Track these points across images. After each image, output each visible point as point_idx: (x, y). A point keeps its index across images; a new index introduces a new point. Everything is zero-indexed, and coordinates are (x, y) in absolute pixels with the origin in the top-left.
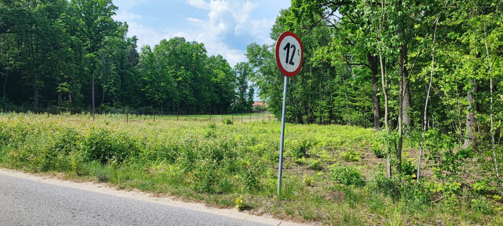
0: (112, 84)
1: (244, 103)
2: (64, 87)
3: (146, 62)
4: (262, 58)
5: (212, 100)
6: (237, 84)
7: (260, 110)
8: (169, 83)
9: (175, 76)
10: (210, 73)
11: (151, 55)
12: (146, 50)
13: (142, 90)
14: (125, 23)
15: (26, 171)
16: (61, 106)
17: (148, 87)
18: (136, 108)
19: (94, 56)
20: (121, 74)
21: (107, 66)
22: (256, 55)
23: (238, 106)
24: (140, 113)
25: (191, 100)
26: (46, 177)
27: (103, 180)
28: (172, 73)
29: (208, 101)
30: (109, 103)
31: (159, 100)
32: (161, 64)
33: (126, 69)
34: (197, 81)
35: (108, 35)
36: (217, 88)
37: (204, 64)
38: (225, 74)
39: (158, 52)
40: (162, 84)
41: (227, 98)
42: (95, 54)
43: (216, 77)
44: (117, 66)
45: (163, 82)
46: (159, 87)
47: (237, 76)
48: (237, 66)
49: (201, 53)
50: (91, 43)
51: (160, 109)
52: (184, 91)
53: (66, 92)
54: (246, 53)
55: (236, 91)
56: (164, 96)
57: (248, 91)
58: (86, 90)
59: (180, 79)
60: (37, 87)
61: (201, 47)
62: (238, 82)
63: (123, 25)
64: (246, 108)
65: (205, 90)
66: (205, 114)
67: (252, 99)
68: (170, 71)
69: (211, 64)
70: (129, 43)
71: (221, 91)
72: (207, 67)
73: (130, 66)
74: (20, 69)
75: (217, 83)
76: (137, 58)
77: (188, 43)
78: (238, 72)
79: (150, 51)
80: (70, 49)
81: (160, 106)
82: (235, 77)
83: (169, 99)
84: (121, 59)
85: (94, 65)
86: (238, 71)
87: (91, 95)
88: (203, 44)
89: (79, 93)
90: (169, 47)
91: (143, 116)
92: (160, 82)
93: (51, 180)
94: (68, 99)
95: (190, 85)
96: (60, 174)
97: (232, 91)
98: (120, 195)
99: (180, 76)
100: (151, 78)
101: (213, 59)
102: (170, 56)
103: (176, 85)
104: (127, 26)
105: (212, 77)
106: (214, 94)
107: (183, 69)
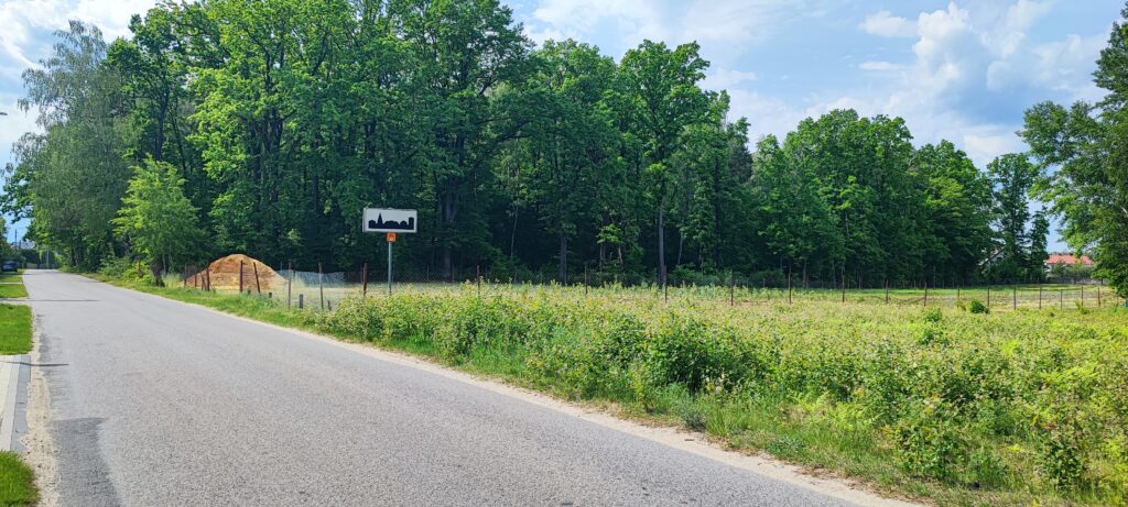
0: (697, 223)
1: (1019, 257)
2: (609, 234)
3: (767, 173)
4: (1072, 139)
5: (928, 253)
6: (997, 211)
7: (1065, 277)
8: (820, 215)
9: (834, 198)
10: (921, 188)
11: (779, 156)
12: (768, 146)
13: (760, 233)
14: (724, 92)
15: (556, 396)
16: (604, 271)
17: (772, 227)
18: (747, 274)
19: (664, 167)
20: (714, 201)
21: (688, 186)
22: (1054, 133)
23: (1002, 266)
24: (757, 284)
25: (874, 254)
26: (591, 410)
27: (695, 425)
28: (826, 193)
29: (917, 256)
30: (692, 264)
31: (798, 255)
32: (801, 173)
33: (726, 189)
34: (887, 207)
35: (690, 123)
36: (939, 222)
37: (906, 167)
38: (961, 187)
39: (794, 148)
40: (805, 219)
41: (968, 246)
42: (664, 164)
43: (937, 196)
44: (707, 185)
45: (807, 214)
46: (797, 226)
47: (995, 190)
48: (995, 166)
49: (898, 140)
50: (658, 141)
51: (801, 277)
52: (855, 234)
53: (613, 243)
54: (1023, 130)
55: (995, 229)
56: (809, 247)
57: (1028, 226)
58: (647, 239)
59: (846, 205)
60: (564, 234)
61: (896, 126)
62: (999, 204)
63: (719, 97)
64: (1025, 270)
65: (909, 228)
66: (908, 287)
67: (1042, 247)
68: (823, 190)
69: (924, 165)
70: (731, 135)
71: (950, 229)
72: (913, 172)
73: (733, 184)
74: (538, 203)
75: (941, 210)
76: (748, 165)
77: (865, 120)
78: (998, 180)
79: (777, 147)
80: (620, 158)
81: (801, 270)
82: (989, 192)
83: (822, 253)
84: (715, 170)
85: (663, 186)
86: (997, 176)
87: (658, 248)
88: (901, 121)
89: (636, 245)
90: (819, 134)
91: (764, 292)
92: (800, 215)
93: (599, 416)
94: (615, 256)
95: (870, 217)
96: (614, 405)
97: (980, 227)
98: (730, 462)
99: (845, 198)
100: (779, 208)
101: (929, 153)
102: (821, 154)
103: (836, 219)
104: (727, 99)
105: (925, 197)
106: (934, 238)
107: (852, 182)
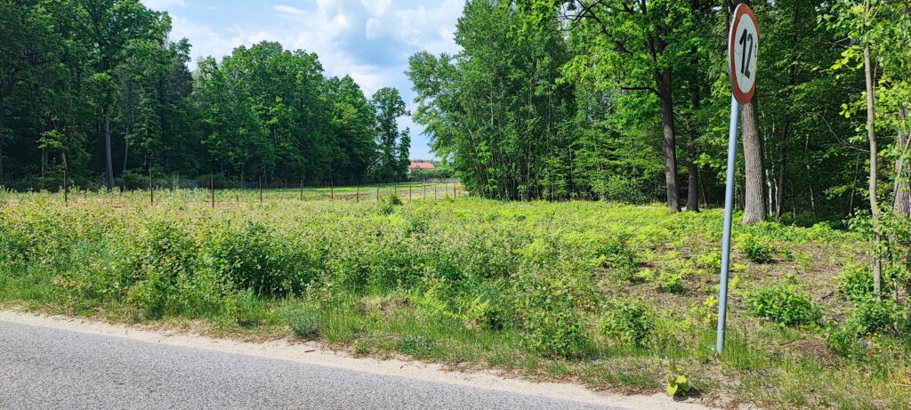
0: (143, 132)
1: (392, 163)
2: (51, 139)
3: (208, 90)
5: (335, 160)
6: (378, 129)
7: (421, 177)
8: (254, 128)
9: (265, 115)
10: (328, 109)
11: (218, 76)
12: (208, 66)
13: (203, 142)
14: (166, 13)
16: (47, 176)
17: (213, 137)
19: (109, 77)
20: (160, 112)
21: (132, 98)
23: (382, 170)
25: (297, 161)
28: (258, 110)
29: (327, 163)
31: (236, 160)
32: (237, 92)
33: (171, 102)
34: (306, 124)
35: (136, 37)
36: (342, 136)
37: (319, 93)
38: (356, 111)
39: (230, 70)
40: (242, 131)
41: (361, 155)
42: (109, 74)
43: (340, 117)
44: (152, 97)
45: (243, 126)
46: (235, 136)
47: (377, 114)
48: (377, 97)
49: (313, 71)
50: (102, 52)
51: (240, 180)
52: (282, 144)
53: (56, 148)
54: (409, 70)
55: (378, 143)
56: (246, 154)
57: (398, 141)
58: (95, 144)
59: (274, 120)
61: (312, 60)
62: (379, 125)
63: (161, 17)
64: (397, 173)
65: (321, 141)
67: (406, 157)
68: (254, 109)
69: (331, 92)
70: (174, 54)
71: (350, 142)
72: (323, 98)
73: (177, 98)
75: (343, 128)
76: (188, 82)
77: (288, 52)
78: (379, 107)
79: (216, 68)
80: (62, 64)
81: (238, 174)
82: (373, 116)
83: (256, 160)
84: (160, 83)
85: (109, 95)
86: (378, 104)
87: (106, 154)
88: (315, 56)
89: (83, 150)
90: (251, 60)
92: (238, 127)
94: (59, 161)
95: (294, 131)
97: (369, 141)
99: (273, 115)
100: (220, 120)
101: (335, 83)
102: (253, 78)
103: (267, 132)
104: (169, 20)
105: (332, 117)
106: (338, 148)
107: (279, 102)
